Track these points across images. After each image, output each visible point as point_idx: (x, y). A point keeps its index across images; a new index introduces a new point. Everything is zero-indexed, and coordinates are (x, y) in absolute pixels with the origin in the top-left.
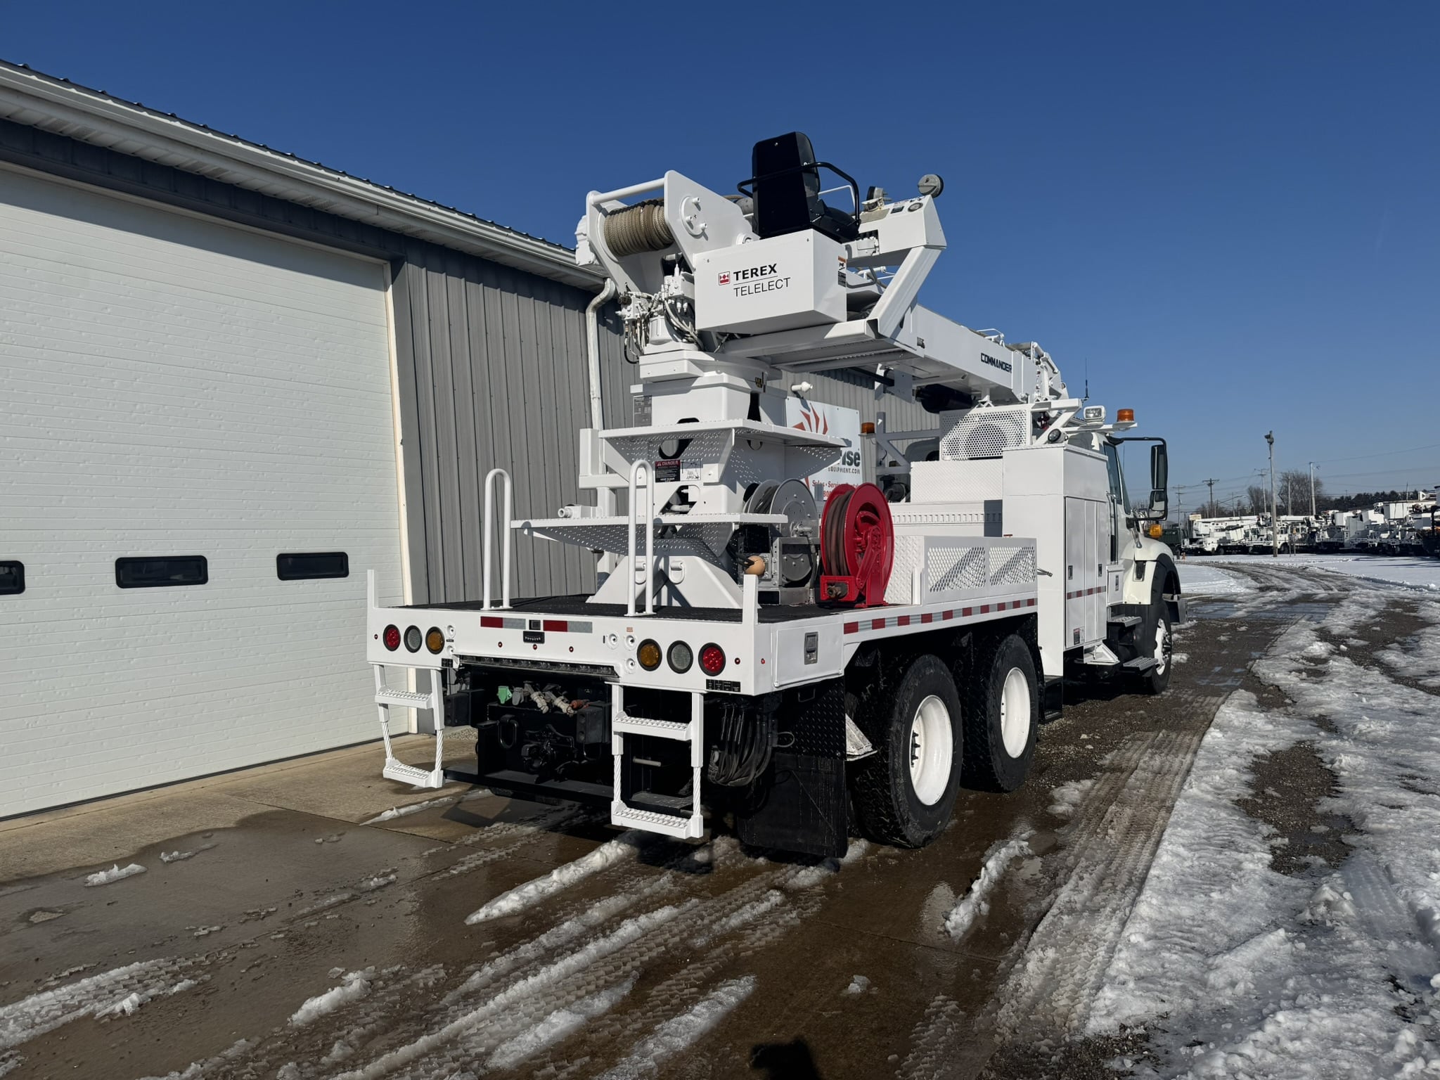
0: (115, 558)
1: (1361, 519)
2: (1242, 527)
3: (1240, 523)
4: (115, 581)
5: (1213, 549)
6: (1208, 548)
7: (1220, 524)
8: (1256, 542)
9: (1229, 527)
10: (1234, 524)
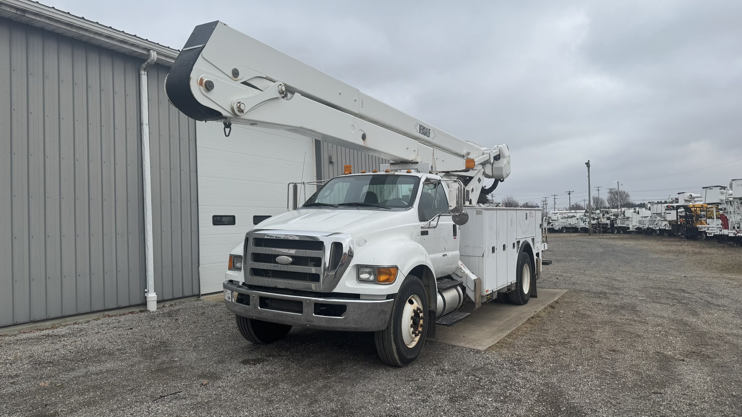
1: (638, 213)
3: (575, 214)
5: (559, 229)
6: (557, 228)
8: (582, 225)
9: (569, 216)
10: (572, 214)
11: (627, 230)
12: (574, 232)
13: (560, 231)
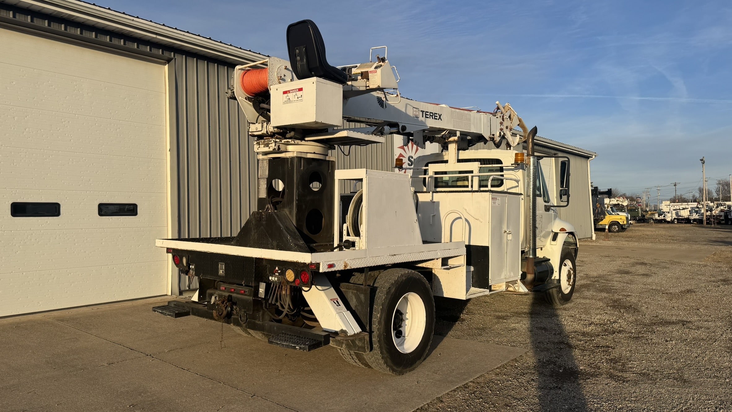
0: (11, 202)
2: (688, 208)
4: (10, 214)
6: (668, 220)
7: (675, 206)
9: (681, 208)
12: (685, 223)
13: (672, 222)
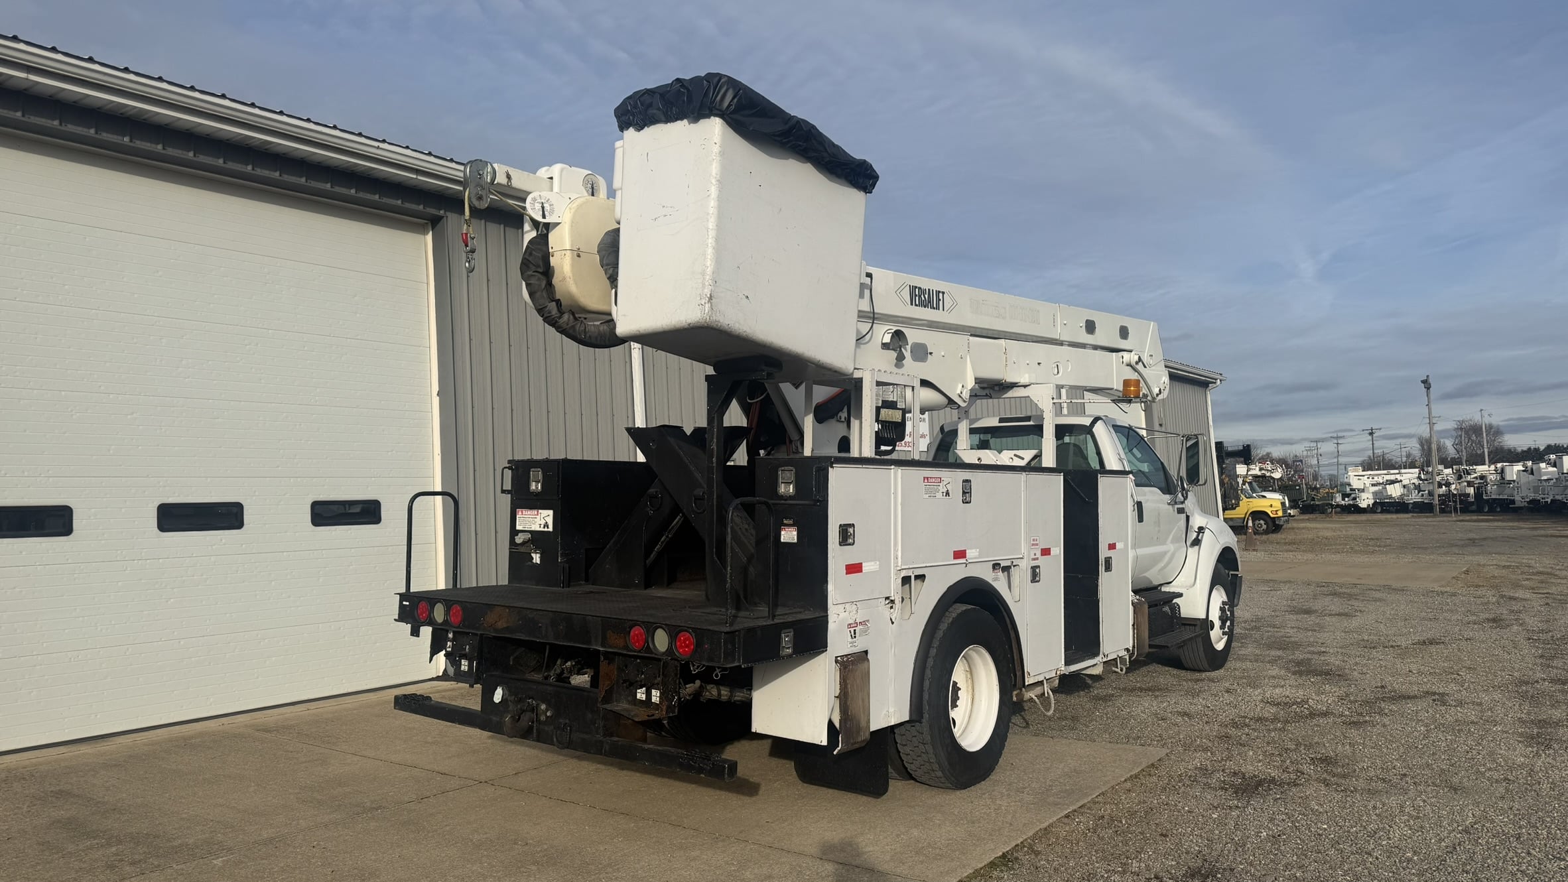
0: (157, 504)
3: (1398, 478)
4: (156, 526)
5: (1369, 505)
11: (1511, 506)
12: (1397, 512)
13: (1371, 510)
